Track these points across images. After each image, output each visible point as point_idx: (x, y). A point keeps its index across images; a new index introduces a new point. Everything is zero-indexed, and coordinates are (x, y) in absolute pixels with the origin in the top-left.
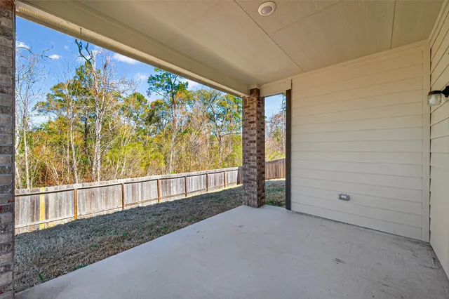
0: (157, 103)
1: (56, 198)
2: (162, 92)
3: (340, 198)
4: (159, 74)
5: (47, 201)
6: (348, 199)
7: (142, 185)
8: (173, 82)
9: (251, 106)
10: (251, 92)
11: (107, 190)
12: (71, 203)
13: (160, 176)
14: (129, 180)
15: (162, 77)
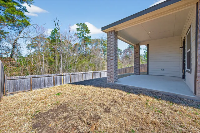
0: (76, 44)
1: (66, 77)
2: (79, 40)
3: (162, 70)
4: (78, 32)
5: (64, 78)
6: (164, 70)
7: (85, 75)
8: (84, 35)
9: (137, 48)
10: (137, 44)
11: (79, 76)
12: (69, 79)
13: (93, 72)
14: (84, 72)
15: (80, 34)
